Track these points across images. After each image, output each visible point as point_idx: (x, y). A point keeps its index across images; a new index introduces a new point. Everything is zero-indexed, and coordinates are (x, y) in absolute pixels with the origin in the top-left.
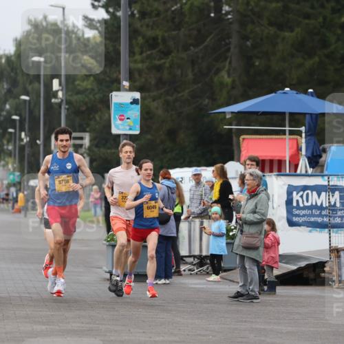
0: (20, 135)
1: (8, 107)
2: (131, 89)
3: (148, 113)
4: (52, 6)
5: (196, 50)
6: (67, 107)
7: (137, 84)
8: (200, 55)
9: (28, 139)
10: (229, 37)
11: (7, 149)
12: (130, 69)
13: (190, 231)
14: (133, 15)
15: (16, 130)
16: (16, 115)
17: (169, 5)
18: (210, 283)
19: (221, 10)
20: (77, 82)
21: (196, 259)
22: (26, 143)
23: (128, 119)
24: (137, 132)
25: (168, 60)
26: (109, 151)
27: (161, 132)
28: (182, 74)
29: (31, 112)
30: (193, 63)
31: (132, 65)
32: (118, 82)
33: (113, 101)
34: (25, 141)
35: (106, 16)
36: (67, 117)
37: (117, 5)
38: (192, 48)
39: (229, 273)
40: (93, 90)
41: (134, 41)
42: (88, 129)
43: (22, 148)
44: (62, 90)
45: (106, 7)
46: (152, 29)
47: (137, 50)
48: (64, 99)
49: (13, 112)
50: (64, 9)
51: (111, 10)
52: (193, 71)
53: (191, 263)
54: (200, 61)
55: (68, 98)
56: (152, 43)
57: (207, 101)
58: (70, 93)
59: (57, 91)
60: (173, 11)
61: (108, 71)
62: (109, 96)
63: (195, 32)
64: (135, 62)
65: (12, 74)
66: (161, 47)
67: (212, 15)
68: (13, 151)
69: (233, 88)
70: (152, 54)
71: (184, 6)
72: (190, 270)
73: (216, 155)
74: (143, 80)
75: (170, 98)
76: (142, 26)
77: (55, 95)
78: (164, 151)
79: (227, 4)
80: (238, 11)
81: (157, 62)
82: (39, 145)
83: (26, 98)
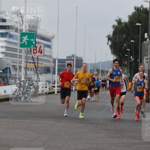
0: (130, 57)
1: (125, 45)
4: (145, 1)
9: (134, 59)
11: (124, 63)
15: (128, 56)
16: (128, 49)
29: (135, 48)
34: (132, 60)
43: (131, 63)
44: (149, 38)
49: (127, 47)
59: (147, 38)
65: (127, 31)
68: (127, 64)
77: (146, 40)
82: (138, 62)
83: (133, 41)
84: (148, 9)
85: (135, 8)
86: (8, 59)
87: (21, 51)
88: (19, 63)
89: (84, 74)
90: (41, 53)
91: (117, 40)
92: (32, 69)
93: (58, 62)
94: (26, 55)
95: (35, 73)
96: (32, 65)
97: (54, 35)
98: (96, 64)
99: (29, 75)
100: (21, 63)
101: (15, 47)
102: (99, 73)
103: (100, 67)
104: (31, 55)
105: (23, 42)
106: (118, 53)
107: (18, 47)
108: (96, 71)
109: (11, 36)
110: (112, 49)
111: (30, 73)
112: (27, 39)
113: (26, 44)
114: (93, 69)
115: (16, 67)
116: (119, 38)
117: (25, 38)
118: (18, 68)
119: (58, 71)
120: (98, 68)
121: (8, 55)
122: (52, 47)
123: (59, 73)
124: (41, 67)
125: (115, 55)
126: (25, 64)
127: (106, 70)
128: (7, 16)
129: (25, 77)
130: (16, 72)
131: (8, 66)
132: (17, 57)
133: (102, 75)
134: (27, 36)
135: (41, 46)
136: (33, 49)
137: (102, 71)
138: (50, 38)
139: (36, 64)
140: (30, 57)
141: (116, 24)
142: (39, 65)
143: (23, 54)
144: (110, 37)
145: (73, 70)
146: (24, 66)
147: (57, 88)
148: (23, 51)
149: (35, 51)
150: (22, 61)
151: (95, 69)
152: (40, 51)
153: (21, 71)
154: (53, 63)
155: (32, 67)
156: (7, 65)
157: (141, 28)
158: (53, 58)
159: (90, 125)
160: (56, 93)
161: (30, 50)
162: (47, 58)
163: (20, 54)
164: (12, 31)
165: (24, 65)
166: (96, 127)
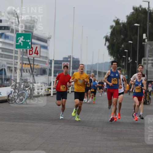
0: (128, 59)
1: (123, 46)
4: (143, 1)
9: (131, 60)
11: (122, 65)
15: (126, 57)
16: (126, 50)
22: (131, 62)
29: (133, 48)
34: (130, 61)
43: (129, 64)
44: (147, 39)
49: (125, 48)
50: (149, 3)
59: (145, 39)
65: (125, 32)
68: (125, 65)
77: (144, 41)
82: (136, 63)
83: (131, 42)
85: (134, 8)
86: (3, 60)
87: (16, 52)
88: (15, 64)
89: (81, 75)
90: (37, 54)
91: (115, 41)
92: (28, 71)
93: (55, 63)
94: (21, 56)
95: (31, 75)
96: (28, 66)
97: (51, 36)
98: (93, 65)
99: (24, 77)
100: (17, 65)
101: (11, 48)
102: (96, 75)
103: (97, 69)
104: (26, 56)
105: (19, 43)
106: (116, 54)
107: (14, 48)
108: (93, 73)
109: (7, 37)
110: (110, 50)
111: (26, 74)
112: (23, 39)
113: (22, 45)
114: (90, 70)
115: (11, 69)
116: (117, 39)
117: (21, 39)
118: (13, 69)
119: (54, 73)
120: (95, 69)
121: (4, 56)
122: (48, 48)
123: (55, 74)
124: (37, 68)
125: (112, 56)
126: (21, 65)
127: (103, 71)
128: (3, 16)
129: (20, 79)
130: (11, 74)
131: (3, 68)
132: (12, 59)
133: (99, 76)
134: (23, 37)
135: (37, 47)
136: (29, 50)
137: (100, 73)
138: (46, 39)
139: (32, 66)
140: (26, 58)
141: (114, 24)
142: (35, 66)
143: (19, 56)
144: (108, 38)
145: (70, 71)
146: (19, 68)
147: (53, 90)
148: (18, 52)
149: (31, 52)
150: (17, 62)
151: (92, 70)
152: (36, 52)
153: (16, 73)
154: (50, 64)
155: (28, 68)
156: (2, 66)
158: (49, 60)
160: (52, 95)
161: (25, 51)
162: (43, 59)
163: (16, 55)
164: (8, 32)
165: (19, 66)
166: (92, 130)
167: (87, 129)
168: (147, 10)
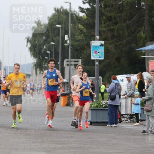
1: (45, 47)
2: (100, 39)
3: (107, 50)
4: (65, 2)
5: (130, 22)
6: (71, 47)
7: (103, 37)
8: (131, 24)
10: (144, 17)
11: (45, 66)
12: (99, 30)
13: (126, 103)
14: (101, 6)
16: (48, 51)
17: (117, 2)
18: (135, 126)
19: (141, 4)
20: (76, 36)
21: (129, 116)
23: (98, 53)
24: (103, 59)
25: (117, 27)
26: (90, 67)
27: (113, 59)
28: (123, 33)
29: (55, 50)
30: (128, 28)
31: (101, 29)
32: (94, 36)
33: (92, 45)
35: (89, 7)
36: (71, 52)
37: (94, 2)
38: (127, 21)
39: (143, 122)
40: (83, 40)
41: (101, 18)
42: (80, 57)
44: (69, 40)
45: (89, 3)
46: (110, 12)
47: (103, 22)
48: (70, 44)
49: (47, 50)
50: (70, 4)
51: (91, 4)
52: (128, 31)
53: (126, 118)
54: (131, 27)
55: (72, 43)
56: (109, 19)
57: (134, 45)
58: (72, 41)
59: (67, 40)
60: (119, 5)
61: (90, 31)
62: (90, 43)
63: (129, 14)
64: (102, 27)
65: (47, 33)
66: (114, 21)
67: (137, 6)
68: (47, 67)
69: (146, 39)
70: (109, 24)
71: (124, 3)
72: (126, 120)
73: (138, 69)
74: (105, 35)
75: (117, 44)
76: (105, 11)
77: (66, 42)
78: (115, 67)
79: (143, 2)
80: (148, 5)
81: (112, 28)
82: (59, 64)
83: (53, 43)
84: (68, 10)
91: (37, 42)
106: (38, 55)
110: (32, 51)
116: (39, 40)
144: (30, 39)
157: (62, 30)
159: (10, 129)
166: (16, 132)
167: (10, 131)
168: (69, 11)
